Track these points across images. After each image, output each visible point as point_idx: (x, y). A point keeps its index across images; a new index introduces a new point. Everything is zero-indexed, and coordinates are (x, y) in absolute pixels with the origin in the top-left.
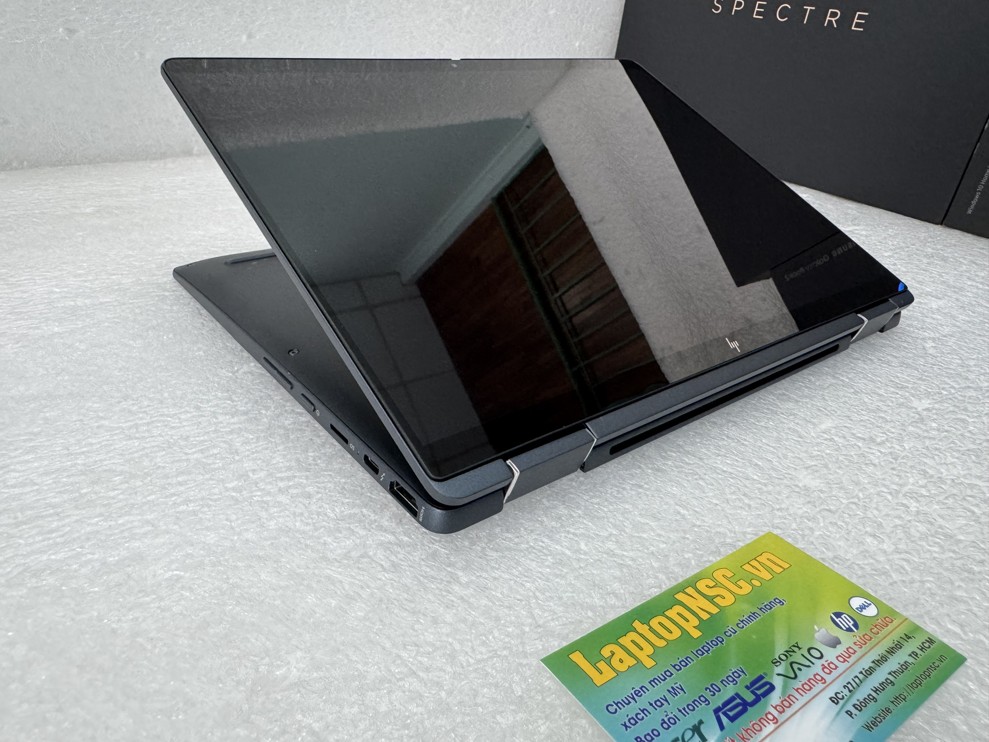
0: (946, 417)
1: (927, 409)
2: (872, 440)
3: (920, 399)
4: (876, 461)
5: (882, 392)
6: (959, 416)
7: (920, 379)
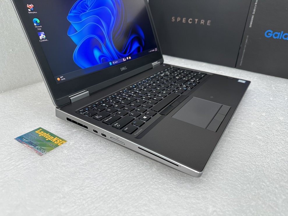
0: (269, 116)
1: (265, 115)
2: (262, 125)
3: (263, 113)
4: (266, 130)
5: (255, 113)
6: (271, 115)
7: (259, 108)
